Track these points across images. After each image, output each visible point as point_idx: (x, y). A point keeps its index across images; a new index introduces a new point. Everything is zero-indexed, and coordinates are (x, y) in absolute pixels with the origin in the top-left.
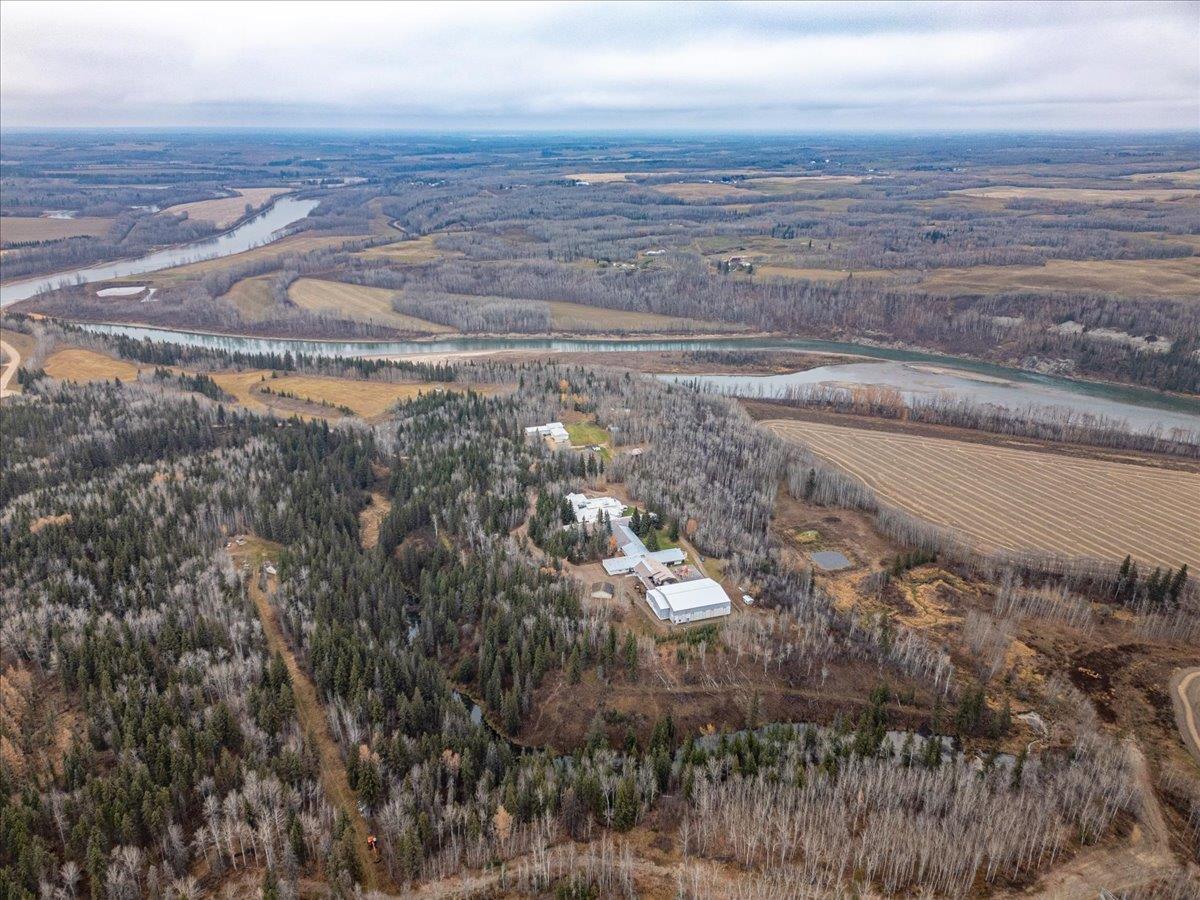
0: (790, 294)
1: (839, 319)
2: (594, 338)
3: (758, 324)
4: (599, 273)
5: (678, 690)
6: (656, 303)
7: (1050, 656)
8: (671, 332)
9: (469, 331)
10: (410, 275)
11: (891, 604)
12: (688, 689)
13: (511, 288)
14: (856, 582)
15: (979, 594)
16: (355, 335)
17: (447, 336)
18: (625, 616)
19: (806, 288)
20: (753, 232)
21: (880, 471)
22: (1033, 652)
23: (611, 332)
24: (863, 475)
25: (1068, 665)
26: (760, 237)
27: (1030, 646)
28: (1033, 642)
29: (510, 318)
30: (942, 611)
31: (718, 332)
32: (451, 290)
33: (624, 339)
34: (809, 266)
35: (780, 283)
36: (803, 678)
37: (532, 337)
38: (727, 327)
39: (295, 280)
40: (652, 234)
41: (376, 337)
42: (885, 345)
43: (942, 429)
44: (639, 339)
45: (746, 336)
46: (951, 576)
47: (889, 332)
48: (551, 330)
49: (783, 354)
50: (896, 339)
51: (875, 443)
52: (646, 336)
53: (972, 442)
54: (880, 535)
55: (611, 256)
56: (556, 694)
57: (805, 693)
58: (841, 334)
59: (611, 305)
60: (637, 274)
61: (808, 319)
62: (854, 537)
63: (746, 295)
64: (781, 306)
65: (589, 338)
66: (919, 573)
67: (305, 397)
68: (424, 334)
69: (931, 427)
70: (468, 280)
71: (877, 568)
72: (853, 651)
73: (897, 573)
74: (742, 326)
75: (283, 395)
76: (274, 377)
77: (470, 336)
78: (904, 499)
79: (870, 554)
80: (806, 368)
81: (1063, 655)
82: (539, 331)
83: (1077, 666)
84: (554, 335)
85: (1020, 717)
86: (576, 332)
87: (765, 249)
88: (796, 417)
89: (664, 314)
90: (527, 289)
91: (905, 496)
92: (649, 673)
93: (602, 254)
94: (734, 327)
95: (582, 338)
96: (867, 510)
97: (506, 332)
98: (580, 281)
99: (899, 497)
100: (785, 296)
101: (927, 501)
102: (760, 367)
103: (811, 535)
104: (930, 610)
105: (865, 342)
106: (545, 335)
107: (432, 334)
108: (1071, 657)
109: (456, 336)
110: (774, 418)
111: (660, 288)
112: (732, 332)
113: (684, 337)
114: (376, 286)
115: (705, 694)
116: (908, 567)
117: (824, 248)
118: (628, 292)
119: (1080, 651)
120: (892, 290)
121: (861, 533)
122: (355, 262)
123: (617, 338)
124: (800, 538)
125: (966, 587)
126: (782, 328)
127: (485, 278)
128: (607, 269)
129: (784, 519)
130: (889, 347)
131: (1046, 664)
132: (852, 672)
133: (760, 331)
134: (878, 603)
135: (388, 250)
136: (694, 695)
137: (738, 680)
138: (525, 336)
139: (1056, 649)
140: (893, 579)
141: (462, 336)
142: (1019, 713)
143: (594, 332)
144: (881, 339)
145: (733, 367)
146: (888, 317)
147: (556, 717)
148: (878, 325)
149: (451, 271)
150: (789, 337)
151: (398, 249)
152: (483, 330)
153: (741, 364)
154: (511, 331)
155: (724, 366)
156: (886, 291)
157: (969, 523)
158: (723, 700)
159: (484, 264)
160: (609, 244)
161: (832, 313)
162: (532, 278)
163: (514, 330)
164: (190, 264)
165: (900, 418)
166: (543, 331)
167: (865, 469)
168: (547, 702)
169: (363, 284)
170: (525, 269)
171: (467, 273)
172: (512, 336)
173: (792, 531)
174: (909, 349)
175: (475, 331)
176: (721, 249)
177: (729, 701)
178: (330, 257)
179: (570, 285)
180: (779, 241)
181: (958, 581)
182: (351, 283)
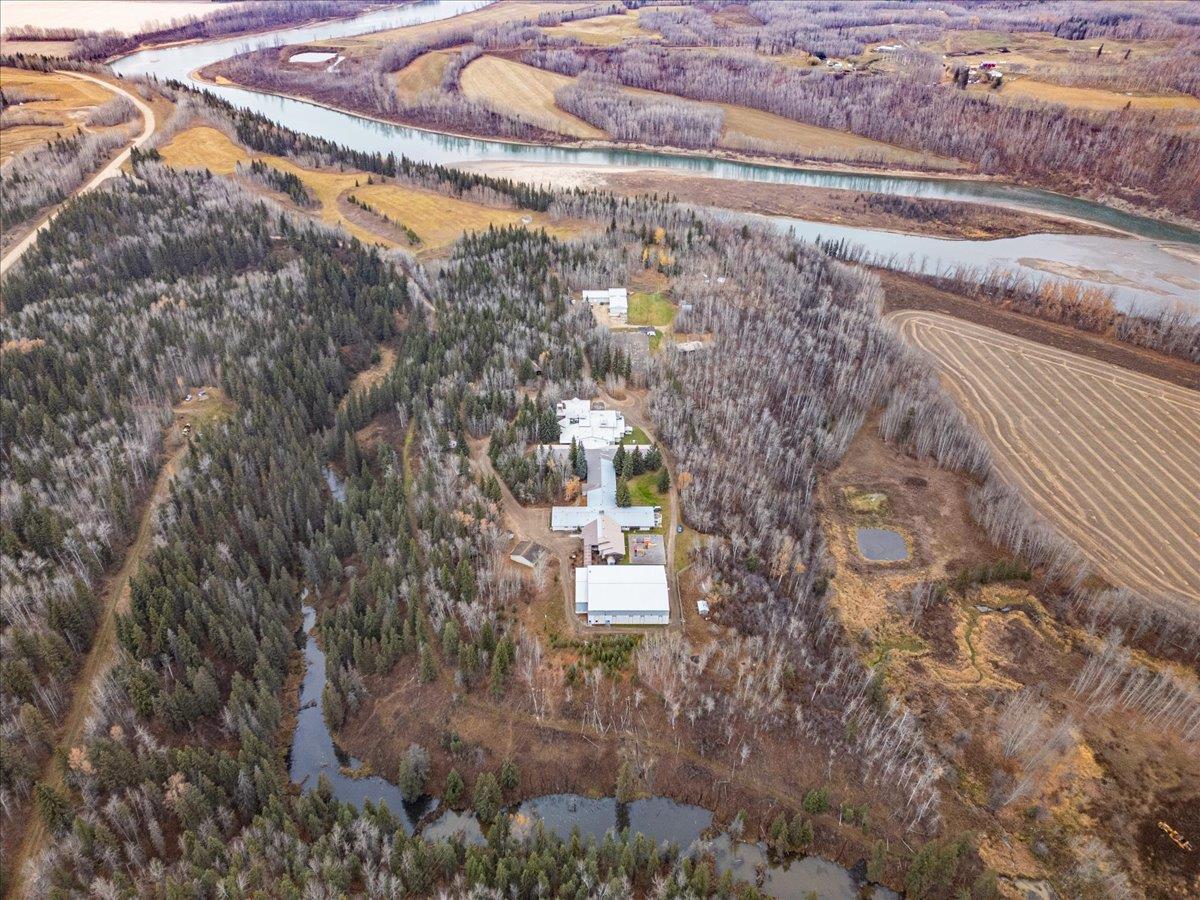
0: (1034, 124)
1: (1088, 166)
2: (761, 161)
3: (976, 162)
4: (803, 73)
5: (549, 723)
6: (858, 120)
7: (1122, 786)
8: (859, 162)
9: (620, 138)
10: (592, 61)
11: (926, 638)
12: (563, 725)
13: (695, 86)
14: (897, 588)
15: (1068, 649)
16: (497, 133)
17: (594, 143)
18: (538, 597)
19: (1060, 117)
20: (1031, 26)
21: (1027, 412)
22: (1098, 772)
23: (784, 156)
24: (999, 416)
25: (1146, 809)
26: (1039, 35)
27: (1099, 759)
28: (1108, 755)
29: (669, 127)
30: (996, 665)
31: (921, 168)
32: (628, 82)
33: (798, 167)
34: (1083, 83)
35: (1026, 108)
36: (719, 746)
37: (690, 153)
38: (933, 162)
39: (478, 56)
40: (897, 22)
41: (521, 138)
42: (1143, 212)
43: (1156, 358)
44: (815, 168)
45: (956, 177)
46: (1041, 608)
47: (1155, 191)
48: (714, 146)
49: (989, 210)
50: (1160, 204)
51: (1043, 366)
52: (825, 166)
53: (1190, 386)
54: (969, 520)
55: (827, 51)
56: (403, 690)
57: (715, 768)
58: (1086, 188)
59: (804, 118)
60: (848, 79)
61: (1046, 163)
62: (931, 516)
63: (975, 119)
64: (1015, 140)
65: (756, 160)
66: (996, 593)
67: (382, 213)
68: (570, 139)
69: (1140, 353)
70: (650, 70)
71: (937, 572)
72: (802, 726)
73: (962, 586)
74: (954, 163)
75: (364, 207)
76: (370, 182)
77: (621, 145)
78: (1040, 466)
79: (940, 548)
80: (1012, 234)
81: (1145, 788)
82: (698, 146)
83: (1159, 817)
84: (716, 153)
85: (1021, 885)
86: (741, 152)
87: (1037, 53)
88: (955, 311)
89: (864, 135)
90: (712, 89)
91: (1043, 459)
92: (523, 689)
93: (818, 46)
94: (943, 163)
95: (748, 160)
96: (973, 475)
97: (661, 144)
98: (777, 82)
99: (1035, 460)
100: (1027, 125)
101: (1071, 473)
102: (949, 227)
103: (875, 500)
104: (980, 659)
105: (1116, 203)
106: (704, 153)
107: (578, 139)
108: (1158, 796)
109: (606, 144)
110: (923, 308)
111: (869, 100)
112: (939, 171)
113: (873, 172)
114: (555, 71)
115: (579, 737)
116: (983, 581)
117: (1119, 56)
118: (828, 102)
119: (1179, 789)
120: (1181, 131)
121: (945, 511)
122: (541, 39)
123: (789, 165)
124: (859, 503)
125: (1054, 633)
126: (1009, 170)
127: (671, 70)
128: (815, 68)
129: (851, 470)
130: (1147, 215)
131: (1108, 798)
132: (790, 755)
133: (977, 173)
134: (908, 632)
135: (585, 26)
136: (567, 736)
137: (635, 726)
138: (682, 152)
139: (1140, 775)
140: (951, 594)
141: (612, 145)
142: (1021, 877)
143: (762, 154)
144: (1139, 201)
145: (913, 222)
146: (1161, 172)
147: (388, 722)
148: (1141, 181)
149: (634, 58)
150: (1015, 184)
151: (597, 25)
152: (637, 140)
153: (927, 219)
154: (667, 143)
155: (901, 221)
156: (1171, 132)
157: (1117, 523)
158: (601, 750)
159: (674, 52)
160: (834, 33)
161: (1081, 157)
162: (723, 74)
163: (670, 142)
164: (391, 29)
165: (1101, 333)
166: (704, 147)
167: (1008, 408)
168: (385, 700)
169: (543, 67)
170: (718, 61)
171: (652, 62)
172: (666, 149)
173: (852, 490)
174: (1175, 221)
175: (627, 140)
176: (977, 50)
177: (609, 754)
178: (519, 31)
179: (765, 87)
180: (1060, 43)
181: (1047, 620)
182: (532, 65)
